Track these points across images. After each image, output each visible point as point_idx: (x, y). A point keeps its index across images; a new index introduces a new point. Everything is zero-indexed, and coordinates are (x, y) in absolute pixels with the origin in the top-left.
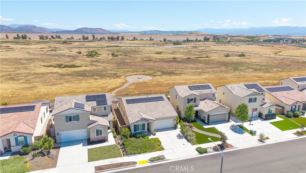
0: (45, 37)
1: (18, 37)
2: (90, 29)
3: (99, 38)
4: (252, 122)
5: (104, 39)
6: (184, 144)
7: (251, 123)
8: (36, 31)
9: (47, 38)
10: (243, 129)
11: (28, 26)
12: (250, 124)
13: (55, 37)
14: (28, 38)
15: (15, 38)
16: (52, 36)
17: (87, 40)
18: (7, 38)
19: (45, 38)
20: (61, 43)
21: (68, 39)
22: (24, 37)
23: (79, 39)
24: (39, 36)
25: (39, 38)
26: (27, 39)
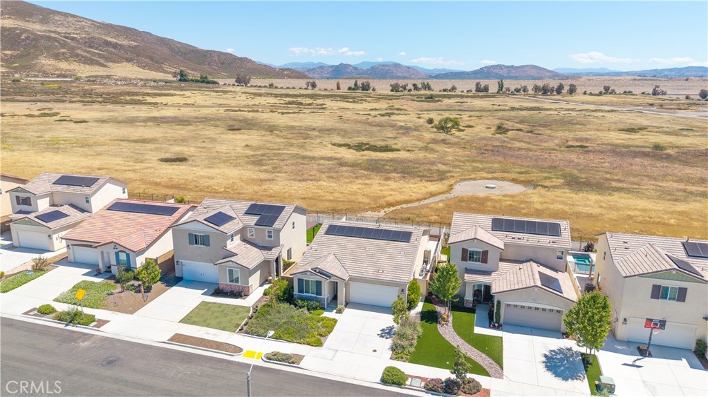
0: (401, 87)
1: (356, 87)
2: (508, 67)
3: (512, 89)
4: (646, 361)
5: (525, 90)
6: (375, 351)
7: (637, 363)
8: (399, 74)
9: (405, 89)
10: (586, 368)
11: (387, 65)
12: (631, 363)
13: (420, 86)
14: (371, 89)
15: (350, 89)
16: (414, 85)
17: (482, 94)
18: (338, 88)
19: (401, 89)
20: (423, 99)
21: (445, 90)
22: (365, 87)
23: (468, 91)
24: (391, 85)
25: (391, 88)
26: (369, 92)
